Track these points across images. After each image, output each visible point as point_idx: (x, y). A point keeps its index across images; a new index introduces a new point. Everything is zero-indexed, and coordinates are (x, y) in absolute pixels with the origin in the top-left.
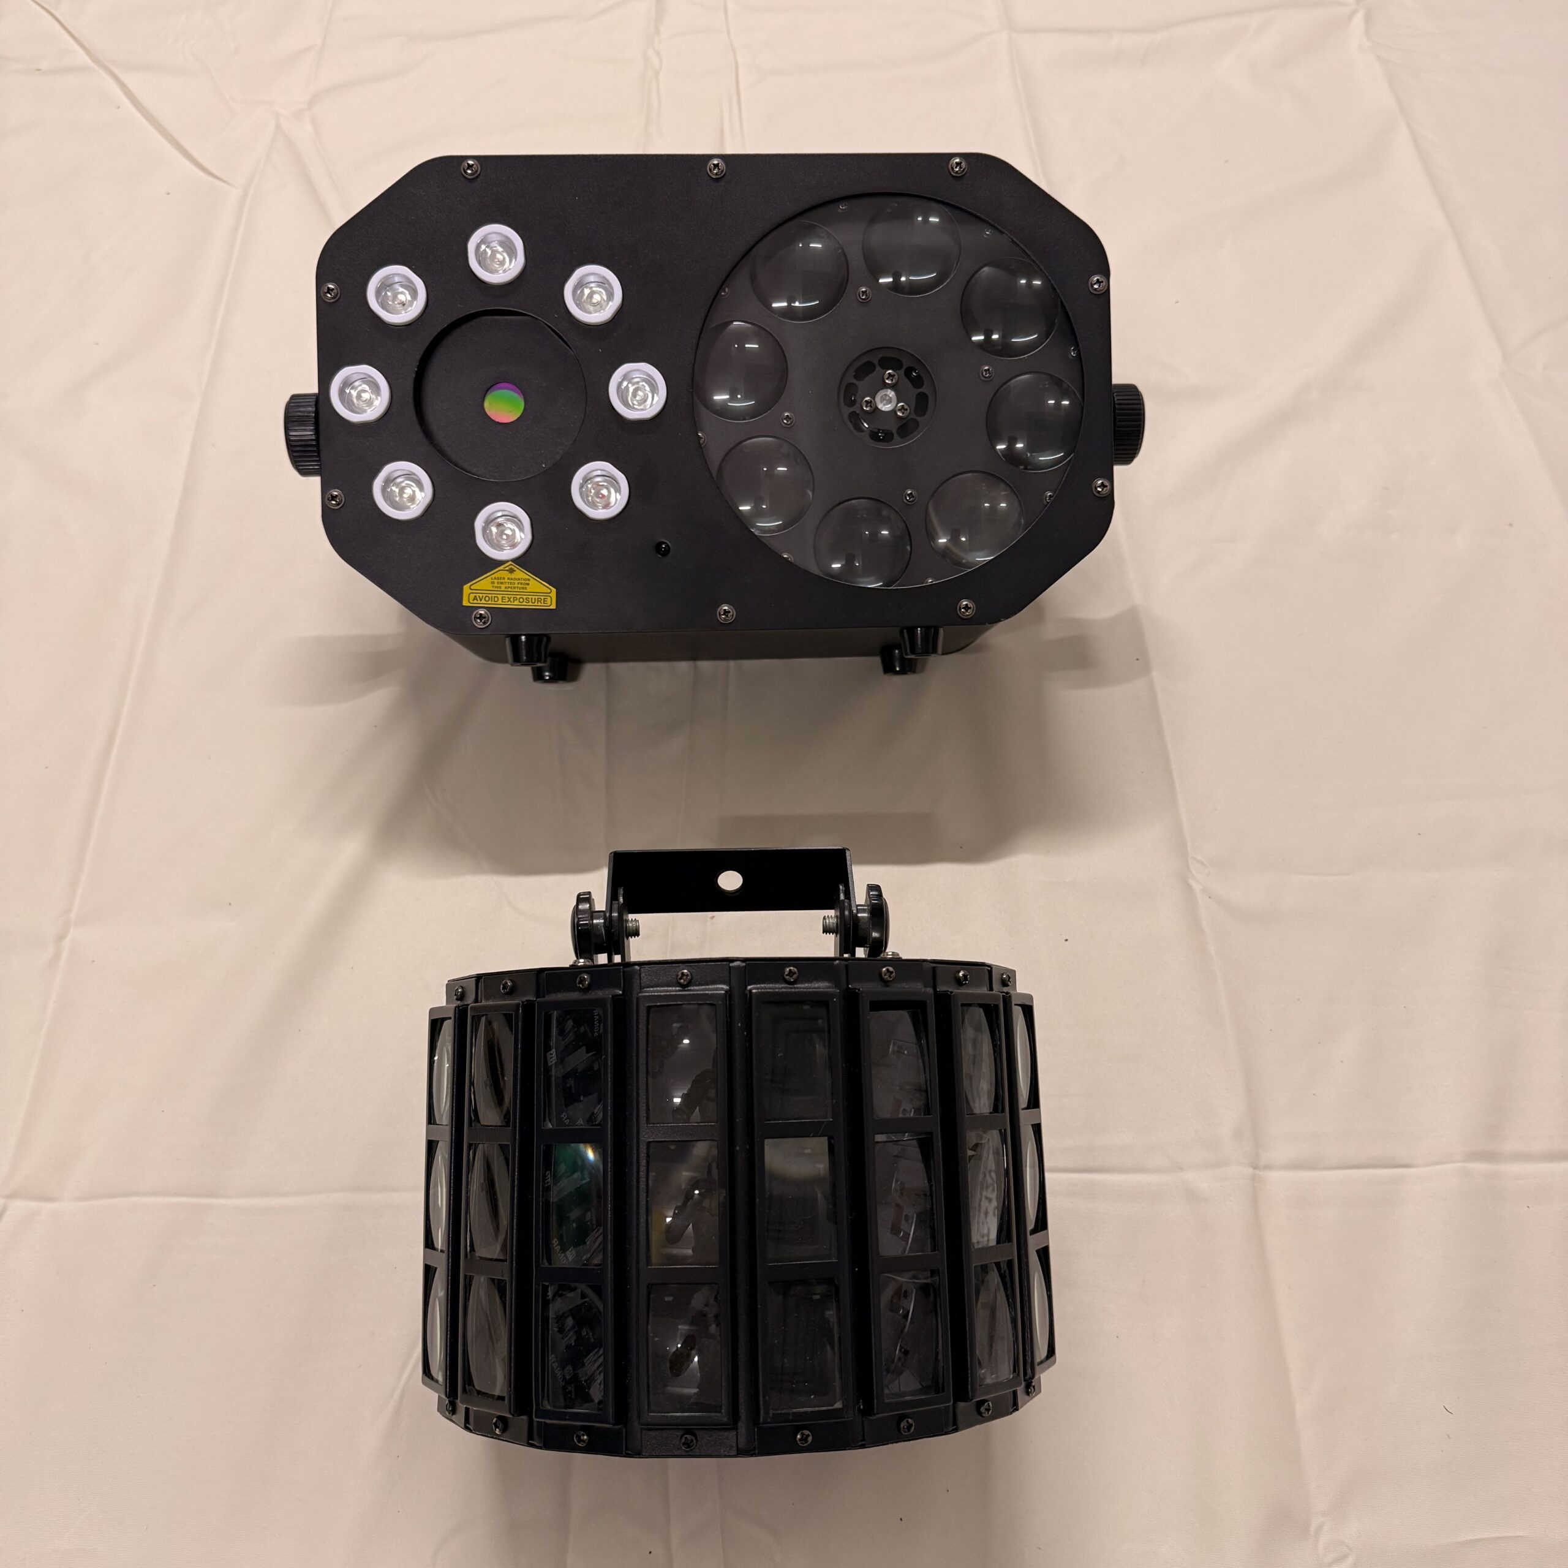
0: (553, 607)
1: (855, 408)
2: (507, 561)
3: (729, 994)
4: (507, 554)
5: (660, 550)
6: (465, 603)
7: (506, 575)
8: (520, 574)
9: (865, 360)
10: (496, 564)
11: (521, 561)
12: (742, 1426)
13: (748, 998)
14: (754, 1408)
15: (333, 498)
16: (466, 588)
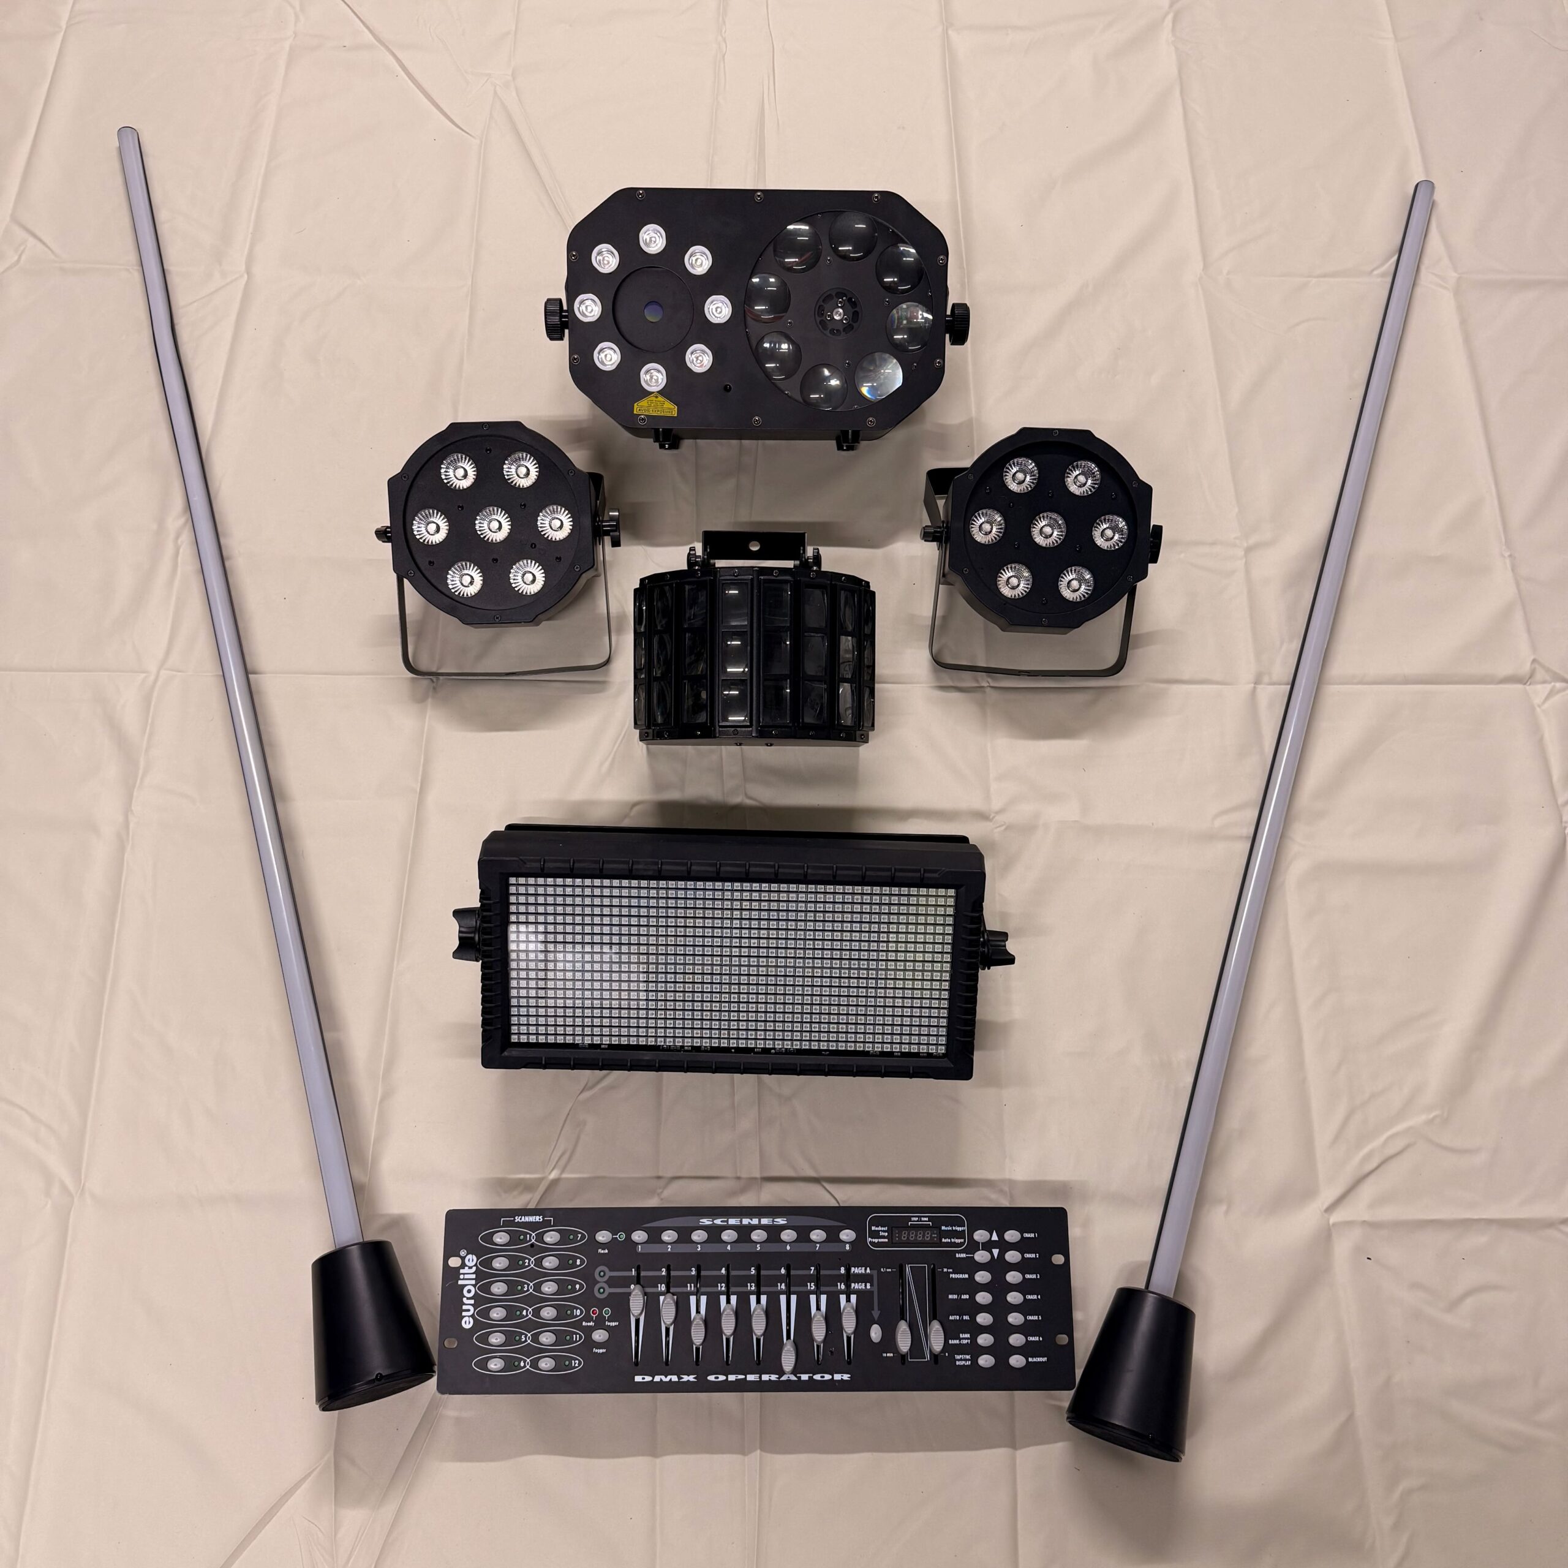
0: (676, 415)
1: (823, 318)
2: (653, 393)
3: (752, 579)
4: (654, 389)
5: (727, 389)
6: (635, 412)
7: (654, 399)
8: (660, 398)
9: (829, 293)
10: (648, 393)
11: (661, 392)
12: (754, 727)
13: (759, 581)
14: (758, 721)
15: (575, 359)
16: (635, 404)
